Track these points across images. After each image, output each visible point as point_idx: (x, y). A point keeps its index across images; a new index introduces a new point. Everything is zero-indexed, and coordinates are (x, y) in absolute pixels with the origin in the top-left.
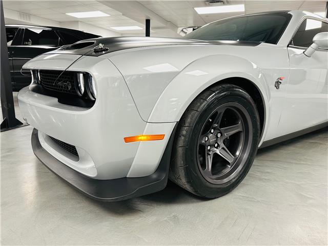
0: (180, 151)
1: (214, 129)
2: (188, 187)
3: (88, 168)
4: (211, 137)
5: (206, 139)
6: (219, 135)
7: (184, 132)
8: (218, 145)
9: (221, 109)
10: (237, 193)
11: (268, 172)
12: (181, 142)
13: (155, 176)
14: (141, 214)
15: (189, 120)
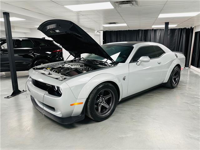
0: (88, 107)
1: (101, 97)
2: (92, 118)
3: (58, 114)
4: (100, 100)
5: (99, 101)
6: (103, 99)
7: (89, 101)
8: (103, 102)
9: (102, 91)
10: (110, 119)
11: (124, 110)
12: (89, 104)
13: (80, 116)
14: (77, 128)
15: (91, 97)
